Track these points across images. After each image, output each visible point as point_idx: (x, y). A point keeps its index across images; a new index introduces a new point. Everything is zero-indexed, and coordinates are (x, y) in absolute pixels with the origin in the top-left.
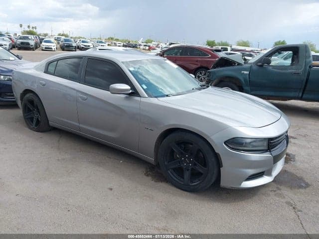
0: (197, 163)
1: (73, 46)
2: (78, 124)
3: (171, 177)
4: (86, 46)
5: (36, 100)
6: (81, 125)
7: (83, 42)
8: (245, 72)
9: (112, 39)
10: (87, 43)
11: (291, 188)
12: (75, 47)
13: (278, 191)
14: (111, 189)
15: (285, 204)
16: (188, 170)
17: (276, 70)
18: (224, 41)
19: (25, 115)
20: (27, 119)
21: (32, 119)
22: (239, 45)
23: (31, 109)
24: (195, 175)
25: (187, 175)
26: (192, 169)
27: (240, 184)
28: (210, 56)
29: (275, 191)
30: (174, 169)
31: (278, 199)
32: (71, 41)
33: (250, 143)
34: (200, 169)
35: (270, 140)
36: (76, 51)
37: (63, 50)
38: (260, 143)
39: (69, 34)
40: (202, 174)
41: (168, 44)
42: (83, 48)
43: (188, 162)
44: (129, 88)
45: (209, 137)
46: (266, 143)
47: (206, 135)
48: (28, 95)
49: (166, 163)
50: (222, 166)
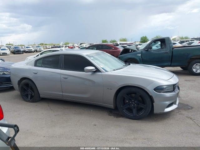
0: (139, 103)
1: (21, 51)
2: (62, 93)
3: (125, 113)
4: (29, 50)
5: (30, 83)
6: (64, 94)
7: (27, 47)
8: (139, 55)
9: (42, 44)
10: (30, 48)
11: (185, 110)
12: (23, 51)
13: (180, 113)
14: (95, 125)
15: (186, 118)
16: (134, 108)
17: (155, 52)
18: (113, 40)
19: (22, 93)
20: (24, 95)
21: (27, 96)
22: (121, 41)
23: (27, 89)
24: (139, 110)
25: (135, 111)
26: (137, 107)
27: (164, 110)
28: (113, 48)
29: (178, 113)
30: (126, 109)
31: (181, 116)
32: (19, 48)
33: (166, 88)
34: (141, 106)
35: (174, 85)
36: (23, 54)
37: (15, 54)
38: (170, 88)
39: (13, 44)
40: (143, 108)
41: (79, 44)
42: (27, 51)
43: (134, 103)
44: (94, 68)
45: (145, 88)
46: (172, 87)
47: (144, 87)
48: (24, 81)
49: (122, 106)
50: (154, 102)
